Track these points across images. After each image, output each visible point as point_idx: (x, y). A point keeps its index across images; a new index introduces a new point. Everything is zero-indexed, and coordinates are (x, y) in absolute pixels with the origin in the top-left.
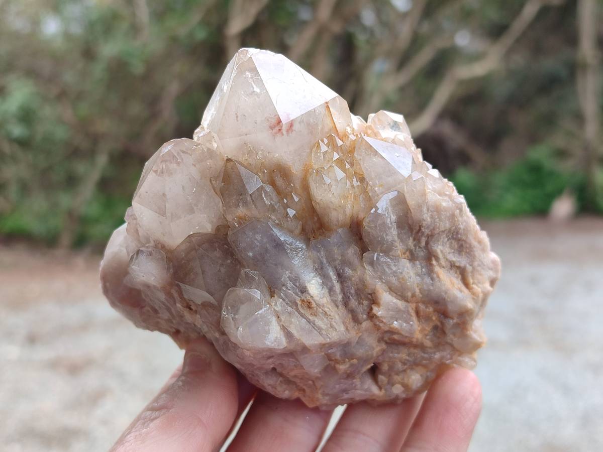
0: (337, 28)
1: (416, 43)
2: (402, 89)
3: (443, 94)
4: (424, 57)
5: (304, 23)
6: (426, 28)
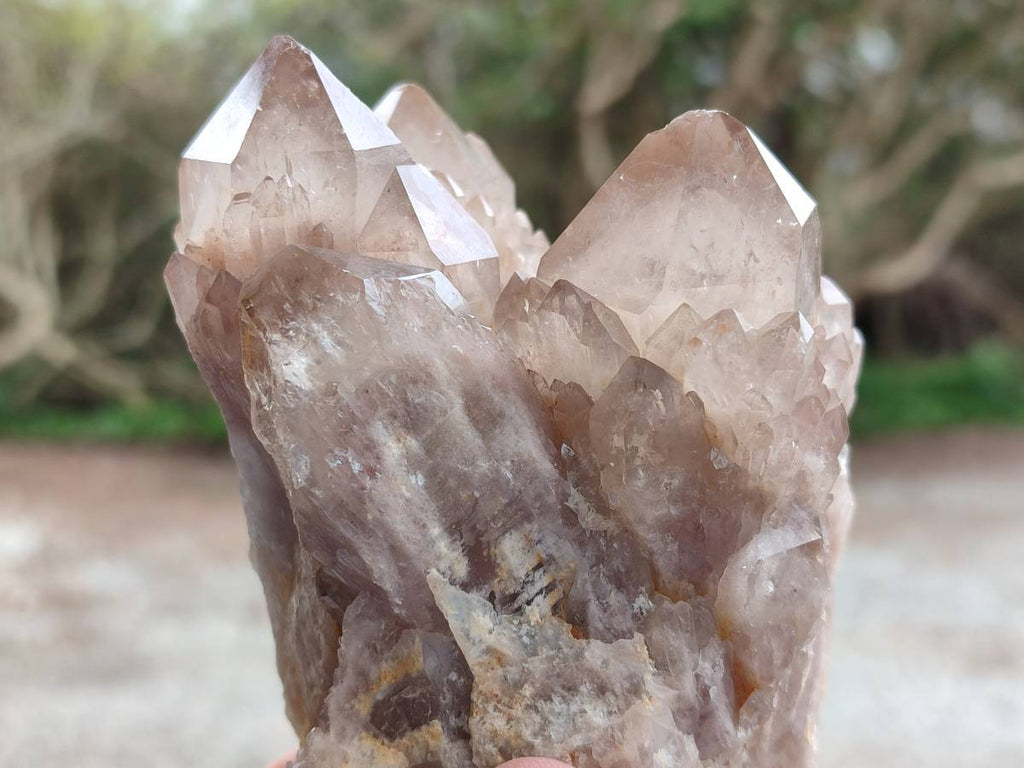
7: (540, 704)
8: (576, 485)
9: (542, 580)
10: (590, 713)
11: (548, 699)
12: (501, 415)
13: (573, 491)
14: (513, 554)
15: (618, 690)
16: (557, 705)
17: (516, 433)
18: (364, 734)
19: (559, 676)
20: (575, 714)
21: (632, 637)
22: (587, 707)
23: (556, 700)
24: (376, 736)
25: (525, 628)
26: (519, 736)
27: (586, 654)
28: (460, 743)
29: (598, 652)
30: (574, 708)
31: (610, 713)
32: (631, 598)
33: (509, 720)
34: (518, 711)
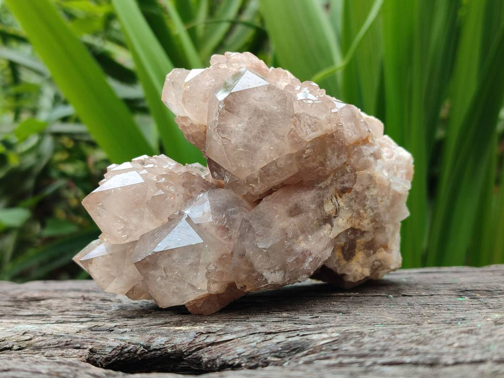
7: (366, 208)
8: (319, 184)
9: (334, 200)
10: (373, 193)
11: (365, 205)
12: (296, 205)
13: (320, 185)
14: (329, 208)
15: (370, 183)
16: (368, 203)
17: (303, 201)
18: (350, 263)
19: (361, 201)
20: (372, 198)
21: (357, 175)
22: (371, 194)
23: (366, 203)
24: (352, 260)
25: (345, 208)
26: (371, 217)
27: (358, 190)
28: (365, 234)
29: (358, 187)
30: (370, 198)
31: (374, 187)
32: (347, 172)
33: (366, 219)
34: (365, 215)
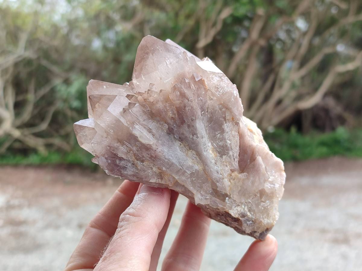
0: (262, 42)
1: (311, 51)
2: (303, 78)
3: (328, 83)
4: (316, 60)
5: (243, 40)
6: (317, 41)
